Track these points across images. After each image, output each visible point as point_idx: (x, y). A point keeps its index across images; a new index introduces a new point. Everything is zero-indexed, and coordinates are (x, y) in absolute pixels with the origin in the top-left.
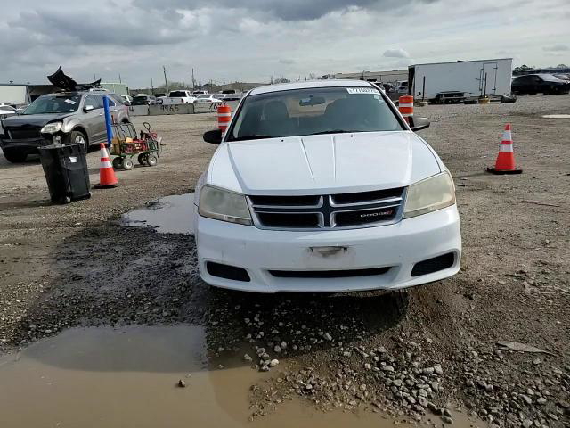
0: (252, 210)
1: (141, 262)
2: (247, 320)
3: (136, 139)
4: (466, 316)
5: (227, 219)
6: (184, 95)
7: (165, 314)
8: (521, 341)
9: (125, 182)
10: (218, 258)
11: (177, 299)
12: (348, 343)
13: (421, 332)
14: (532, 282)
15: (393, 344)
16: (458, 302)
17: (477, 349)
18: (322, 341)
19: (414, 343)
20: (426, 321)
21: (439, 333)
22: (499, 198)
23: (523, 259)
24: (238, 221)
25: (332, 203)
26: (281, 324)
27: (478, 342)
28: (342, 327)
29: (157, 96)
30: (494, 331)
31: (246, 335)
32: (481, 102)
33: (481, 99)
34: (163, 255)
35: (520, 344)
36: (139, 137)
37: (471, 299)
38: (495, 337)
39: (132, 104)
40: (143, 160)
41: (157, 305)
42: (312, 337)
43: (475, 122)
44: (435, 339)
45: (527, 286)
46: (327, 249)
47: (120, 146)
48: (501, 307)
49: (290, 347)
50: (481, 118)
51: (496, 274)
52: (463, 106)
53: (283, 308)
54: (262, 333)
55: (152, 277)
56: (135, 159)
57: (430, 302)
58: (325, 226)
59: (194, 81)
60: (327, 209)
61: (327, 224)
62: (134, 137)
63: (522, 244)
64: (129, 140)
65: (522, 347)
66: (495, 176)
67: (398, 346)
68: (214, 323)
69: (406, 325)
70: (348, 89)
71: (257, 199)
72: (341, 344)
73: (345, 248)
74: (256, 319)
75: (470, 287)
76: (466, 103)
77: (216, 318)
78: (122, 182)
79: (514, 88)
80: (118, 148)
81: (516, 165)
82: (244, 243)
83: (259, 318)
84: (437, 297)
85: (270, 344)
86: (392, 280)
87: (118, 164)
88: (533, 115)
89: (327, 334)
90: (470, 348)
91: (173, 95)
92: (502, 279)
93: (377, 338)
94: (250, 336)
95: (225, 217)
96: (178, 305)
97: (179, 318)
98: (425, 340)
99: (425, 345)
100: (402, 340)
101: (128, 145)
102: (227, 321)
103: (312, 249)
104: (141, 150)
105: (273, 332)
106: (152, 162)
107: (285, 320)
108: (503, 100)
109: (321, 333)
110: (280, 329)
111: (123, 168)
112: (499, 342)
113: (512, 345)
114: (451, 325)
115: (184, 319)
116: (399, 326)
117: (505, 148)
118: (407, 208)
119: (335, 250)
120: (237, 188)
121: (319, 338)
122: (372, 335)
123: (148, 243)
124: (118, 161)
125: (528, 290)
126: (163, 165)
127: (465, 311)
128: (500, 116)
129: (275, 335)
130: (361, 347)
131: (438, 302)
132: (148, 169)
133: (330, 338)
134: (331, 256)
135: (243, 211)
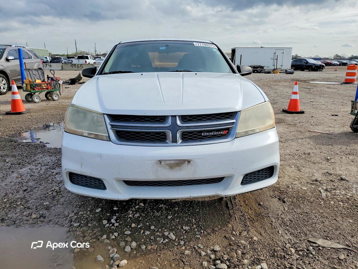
0: (109, 127)
1: (24, 170)
2: (105, 222)
3: (44, 81)
4: (283, 216)
5: (87, 135)
6: (87, 58)
7: (34, 216)
8: (326, 238)
9: (31, 111)
10: (77, 169)
11: (48, 203)
12: (189, 242)
13: (248, 231)
14: (325, 188)
15: (226, 243)
16: (275, 204)
17: (293, 245)
18: (167, 240)
19: (243, 242)
20: (252, 221)
21: (263, 232)
22: (292, 129)
23: (315, 171)
24: (97, 137)
25: (179, 122)
26: (133, 225)
27: (294, 240)
28: (184, 227)
29: (69, 58)
30: (304, 229)
31: (102, 236)
32: (274, 73)
33: (274, 71)
34: (45, 165)
35: (326, 241)
36: (46, 80)
37: (284, 202)
38: (306, 235)
39: (51, 62)
40: (49, 96)
41: (29, 208)
42: (159, 236)
43: (272, 83)
44: (260, 237)
45: (322, 191)
46: (173, 162)
47: (31, 85)
48: (307, 209)
49: (139, 246)
50: (275, 81)
51: (299, 182)
52: (264, 74)
53: (136, 211)
54: (116, 234)
55: (30, 184)
56: (43, 95)
57: (253, 204)
58: (173, 142)
59: (96, 51)
60: (174, 128)
61: (175, 141)
62: (42, 80)
63: (313, 159)
64: (38, 81)
65: (328, 244)
66: (288, 115)
67: (230, 245)
68: (76, 225)
69: (236, 225)
70: (194, 43)
71: (114, 118)
72: (182, 243)
73: (189, 162)
74: (113, 221)
75: (281, 192)
76: (265, 73)
77: (78, 220)
78: (29, 111)
79: (292, 66)
80: (29, 86)
81: (300, 108)
82: (100, 156)
83: (116, 220)
84: (259, 200)
85: (122, 244)
86: (226, 188)
87: (29, 99)
88: (305, 81)
89: (172, 234)
90: (288, 245)
91: (80, 58)
92: (304, 185)
93: (212, 237)
94: (105, 236)
95: (86, 133)
96: (47, 208)
97: (46, 220)
98: (252, 238)
99: (252, 243)
100: (233, 239)
101: (37, 85)
102: (87, 223)
103: (160, 162)
104: (47, 89)
105: (126, 233)
106: (55, 98)
107: (137, 221)
108: (287, 72)
109: (166, 234)
110: (131, 229)
111: (33, 101)
112: (310, 239)
113: (320, 242)
114: (272, 225)
115: (50, 221)
116: (230, 226)
117: (294, 97)
118: (240, 129)
119: (180, 163)
120: (98, 109)
121: (165, 237)
122: (208, 234)
123: (35, 155)
124: (30, 96)
125: (324, 194)
126: (63, 101)
127: (281, 213)
128: (286, 80)
129: (128, 235)
130: (200, 245)
131: (260, 205)
132: (52, 103)
133: (174, 237)
134: (177, 168)
135: (102, 128)
